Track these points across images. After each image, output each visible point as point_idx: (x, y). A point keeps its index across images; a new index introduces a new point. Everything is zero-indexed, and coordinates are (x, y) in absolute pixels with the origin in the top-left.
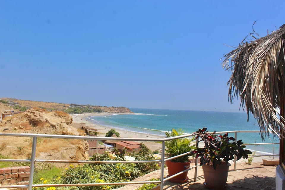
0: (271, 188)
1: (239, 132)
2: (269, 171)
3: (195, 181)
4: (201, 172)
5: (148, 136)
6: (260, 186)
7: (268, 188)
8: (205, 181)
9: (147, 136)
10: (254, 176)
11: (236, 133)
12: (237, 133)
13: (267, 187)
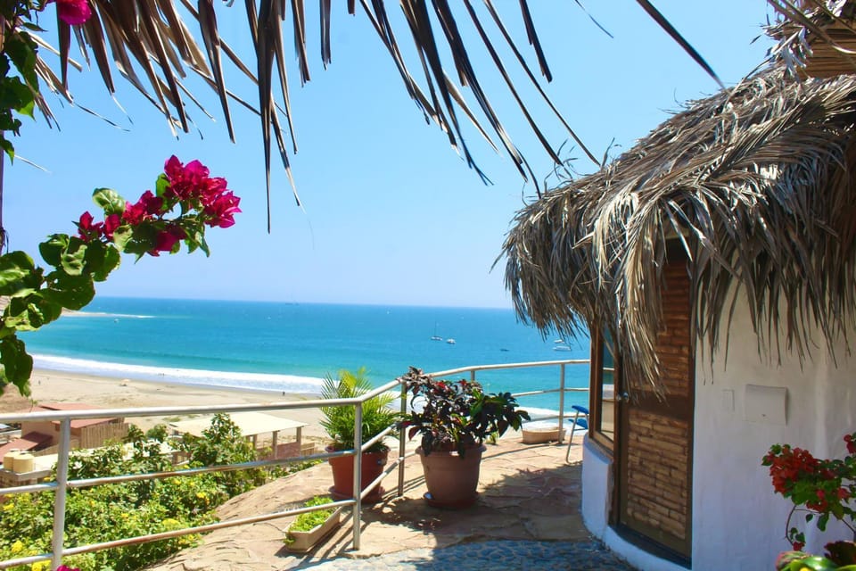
0: (560, 490)
1: (480, 369)
2: (540, 455)
3: (400, 495)
4: (415, 469)
5: (125, 385)
6: (539, 488)
7: (556, 489)
8: (427, 490)
9: (121, 386)
10: (521, 471)
11: (473, 371)
12: (476, 372)
13: (553, 489)
